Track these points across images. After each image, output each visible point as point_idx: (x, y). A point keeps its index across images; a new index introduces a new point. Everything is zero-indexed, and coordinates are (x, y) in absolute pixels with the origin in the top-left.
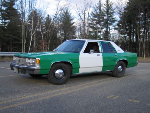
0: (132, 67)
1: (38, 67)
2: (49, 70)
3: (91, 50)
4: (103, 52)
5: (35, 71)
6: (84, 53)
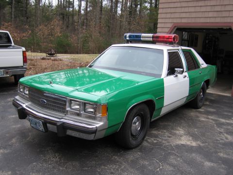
1: (102, 123)
2: (122, 124)
5: (97, 134)
6: (167, 75)
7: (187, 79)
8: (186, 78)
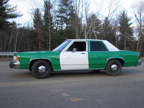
0: (135, 67)
1: (18, 63)
2: (29, 66)
3: (74, 49)
4: (91, 51)
5: (16, 66)
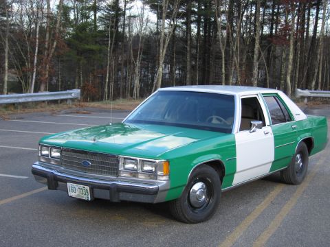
1: (165, 182)
3: (255, 123)
5: (159, 194)
6: (240, 130)
7: (271, 136)
8: (269, 134)
